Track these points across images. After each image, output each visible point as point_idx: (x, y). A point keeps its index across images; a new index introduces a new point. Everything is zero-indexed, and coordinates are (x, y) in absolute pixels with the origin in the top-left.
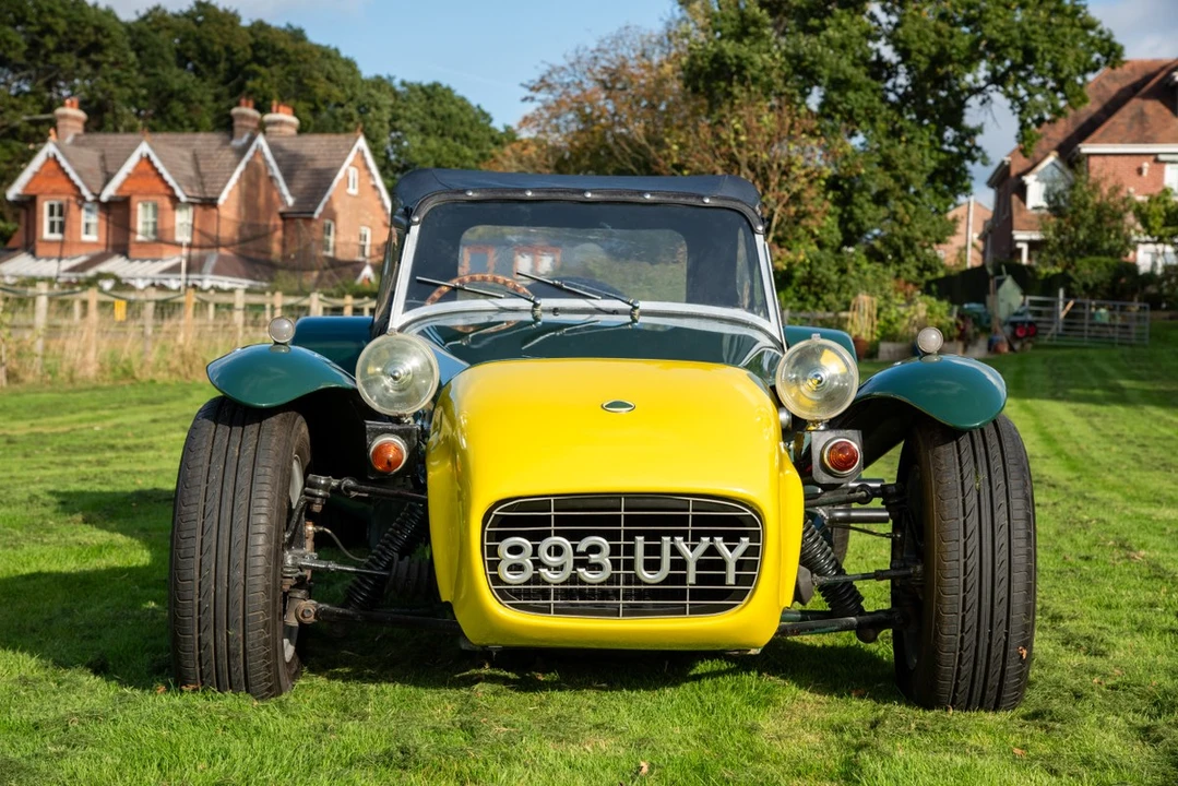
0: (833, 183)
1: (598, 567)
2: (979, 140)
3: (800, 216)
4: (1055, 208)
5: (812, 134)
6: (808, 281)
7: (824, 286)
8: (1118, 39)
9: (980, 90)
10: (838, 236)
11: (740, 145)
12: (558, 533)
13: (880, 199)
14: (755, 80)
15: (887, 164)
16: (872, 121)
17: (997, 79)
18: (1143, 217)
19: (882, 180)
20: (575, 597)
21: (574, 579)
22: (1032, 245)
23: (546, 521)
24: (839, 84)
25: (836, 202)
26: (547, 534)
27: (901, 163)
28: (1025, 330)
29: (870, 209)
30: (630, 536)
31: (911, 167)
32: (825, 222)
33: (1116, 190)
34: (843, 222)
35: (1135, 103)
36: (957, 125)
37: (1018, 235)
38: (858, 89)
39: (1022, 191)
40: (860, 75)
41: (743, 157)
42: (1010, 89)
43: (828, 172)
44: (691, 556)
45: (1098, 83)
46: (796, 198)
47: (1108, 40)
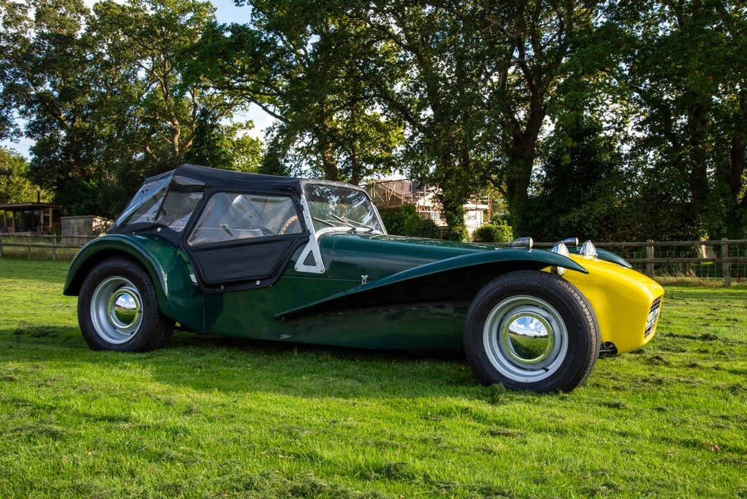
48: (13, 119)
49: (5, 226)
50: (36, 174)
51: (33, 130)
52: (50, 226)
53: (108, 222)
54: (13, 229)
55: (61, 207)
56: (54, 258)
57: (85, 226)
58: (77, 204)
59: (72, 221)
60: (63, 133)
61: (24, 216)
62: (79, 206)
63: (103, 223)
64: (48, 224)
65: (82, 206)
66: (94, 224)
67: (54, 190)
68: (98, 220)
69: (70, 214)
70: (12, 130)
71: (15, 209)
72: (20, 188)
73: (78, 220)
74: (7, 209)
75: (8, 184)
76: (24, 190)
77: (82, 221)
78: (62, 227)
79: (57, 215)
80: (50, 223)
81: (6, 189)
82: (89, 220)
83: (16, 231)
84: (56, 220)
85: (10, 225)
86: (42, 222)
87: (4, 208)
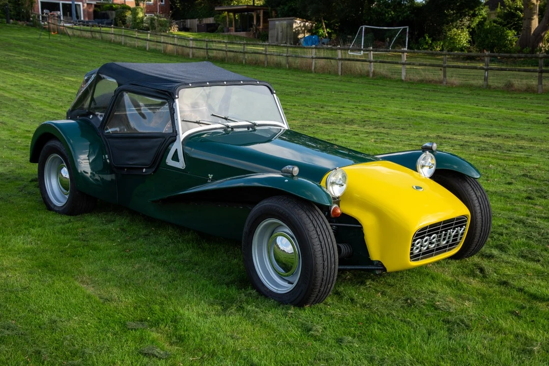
12: (427, 236)
20: (429, 253)
23: (425, 233)
26: (425, 236)
30: (441, 232)
44: (453, 234)
49: (228, 26)
52: (261, 27)
53: (307, 24)
54: (233, 28)
55: (270, 8)
56: (244, 62)
57: (287, 27)
58: (282, 6)
59: (277, 23)
61: (241, 17)
62: (283, 8)
63: (302, 24)
64: (259, 25)
65: (286, 8)
66: (295, 26)
68: (298, 22)
69: (277, 17)
71: (235, 11)
73: (282, 22)
74: (229, 11)
77: (285, 22)
78: (270, 27)
79: (267, 16)
80: (261, 24)
82: (290, 21)
83: (236, 31)
84: (266, 21)
85: (231, 25)
86: (255, 22)
87: (225, 10)
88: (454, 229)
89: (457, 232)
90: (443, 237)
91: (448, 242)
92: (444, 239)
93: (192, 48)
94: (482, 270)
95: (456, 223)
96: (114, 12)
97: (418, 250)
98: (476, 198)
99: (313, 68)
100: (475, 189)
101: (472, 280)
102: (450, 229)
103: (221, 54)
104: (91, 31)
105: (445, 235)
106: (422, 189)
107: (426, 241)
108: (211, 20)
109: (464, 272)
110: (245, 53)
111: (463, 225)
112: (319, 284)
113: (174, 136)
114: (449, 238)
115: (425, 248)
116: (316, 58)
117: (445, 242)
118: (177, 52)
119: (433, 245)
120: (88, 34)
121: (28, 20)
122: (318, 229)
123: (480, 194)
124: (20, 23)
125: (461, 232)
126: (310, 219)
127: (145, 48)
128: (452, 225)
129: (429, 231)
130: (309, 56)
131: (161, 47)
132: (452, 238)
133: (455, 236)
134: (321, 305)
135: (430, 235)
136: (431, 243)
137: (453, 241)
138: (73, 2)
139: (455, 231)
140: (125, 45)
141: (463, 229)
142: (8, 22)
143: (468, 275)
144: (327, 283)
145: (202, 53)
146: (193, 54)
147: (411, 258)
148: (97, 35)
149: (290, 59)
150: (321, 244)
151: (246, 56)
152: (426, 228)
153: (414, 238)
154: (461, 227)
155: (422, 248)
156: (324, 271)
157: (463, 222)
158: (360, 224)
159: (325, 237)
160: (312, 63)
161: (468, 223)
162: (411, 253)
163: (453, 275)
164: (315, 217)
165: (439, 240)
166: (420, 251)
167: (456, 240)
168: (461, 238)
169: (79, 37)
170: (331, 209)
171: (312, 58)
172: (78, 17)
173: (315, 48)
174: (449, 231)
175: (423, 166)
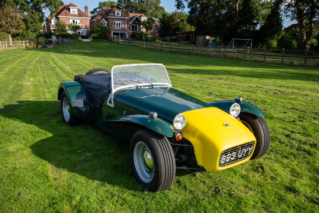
0: (24, 20)
1: (233, 157)
2: (44, 14)
3: (19, 25)
4: (56, 25)
5: (19, 12)
6: (22, 35)
7: (25, 36)
8: (63, 2)
9: (44, 7)
10: (26, 28)
11: (7, 13)
12: (229, 153)
13: (32, 23)
14: (8, 3)
15: (32, 17)
16: (29, 11)
17: (47, 6)
18: (69, 27)
19: (31, 20)
20: (231, 162)
21: (230, 160)
22: (53, 30)
23: (228, 152)
24: (22, 5)
25: (25, 23)
26: (228, 154)
27: (34, 17)
28: (57, 43)
29: (30, 24)
30: (238, 151)
31: (36, 18)
32: (23, 26)
33: (64, 23)
34: (26, 26)
35: (65, 10)
36: (41, 12)
37: (51, 28)
38: (26, 6)
39: (51, 22)
40: (26, 3)
41: (8, 15)
42: (49, 7)
43: (23, 18)
44: (245, 151)
45: (61, 8)
46: (18, 22)
47: (61, 2)
48: (183, 2)
50: (190, 21)
51: (190, 5)
52: (194, 39)
54: (183, 40)
55: (197, 32)
57: (203, 39)
59: (200, 38)
60: (199, 5)
61: (186, 36)
62: (202, 32)
64: (193, 39)
67: (195, 26)
68: (208, 37)
69: (200, 35)
70: (182, 6)
71: (184, 34)
72: (186, 26)
74: (181, 33)
75: (183, 24)
76: (187, 26)
77: (203, 37)
78: (197, 39)
79: (196, 35)
80: (194, 38)
81: (182, 26)
82: (205, 37)
83: (184, 41)
84: (195, 37)
85: (182, 39)
86: (191, 38)
87: (180, 33)
88: (246, 148)
89: (248, 150)
90: (239, 153)
91: (243, 155)
92: (240, 154)
93: (165, 48)
94: (262, 168)
95: (247, 146)
96: (138, 35)
97: (224, 162)
98: (262, 129)
99: (211, 55)
100: (262, 124)
101: (256, 174)
102: (244, 149)
103: (175, 50)
104: (129, 42)
105: (241, 152)
106: (229, 126)
107: (229, 156)
108: (175, 37)
109: (253, 169)
110: (185, 49)
111: (252, 146)
112: (163, 182)
113: (110, 91)
114: (243, 153)
115: (229, 160)
116: (213, 51)
117: (241, 156)
118: (159, 49)
119: (234, 158)
120: (128, 43)
121: (108, 39)
122: (164, 151)
123: (264, 126)
124: (105, 40)
125: (250, 150)
126: (160, 145)
127: (148, 48)
128: (245, 146)
129: (230, 151)
130: (210, 50)
131: (153, 48)
132: (245, 153)
133: (246, 152)
134: (166, 191)
135: (231, 153)
136: (232, 157)
137: (246, 154)
138: (124, 32)
139: (247, 150)
140: (140, 47)
141: (252, 148)
142: (101, 40)
143: (255, 171)
144: (168, 181)
145: (168, 49)
146: (165, 50)
147: (220, 166)
148: (131, 44)
149: (202, 52)
150: (164, 160)
151: (185, 50)
152: (229, 149)
153: (221, 156)
154: (251, 147)
155: (226, 160)
156: (166, 175)
157: (252, 144)
158: (192, 145)
159: (167, 155)
160: (211, 53)
161: (255, 145)
162: (219, 164)
163: (246, 171)
164: (163, 143)
165: (237, 155)
166: (225, 161)
167: (248, 154)
168: (250, 153)
169: (124, 44)
170: (176, 136)
171: (211, 51)
172: (125, 37)
173: (212, 47)
174: (243, 150)
175: (233, 110)
